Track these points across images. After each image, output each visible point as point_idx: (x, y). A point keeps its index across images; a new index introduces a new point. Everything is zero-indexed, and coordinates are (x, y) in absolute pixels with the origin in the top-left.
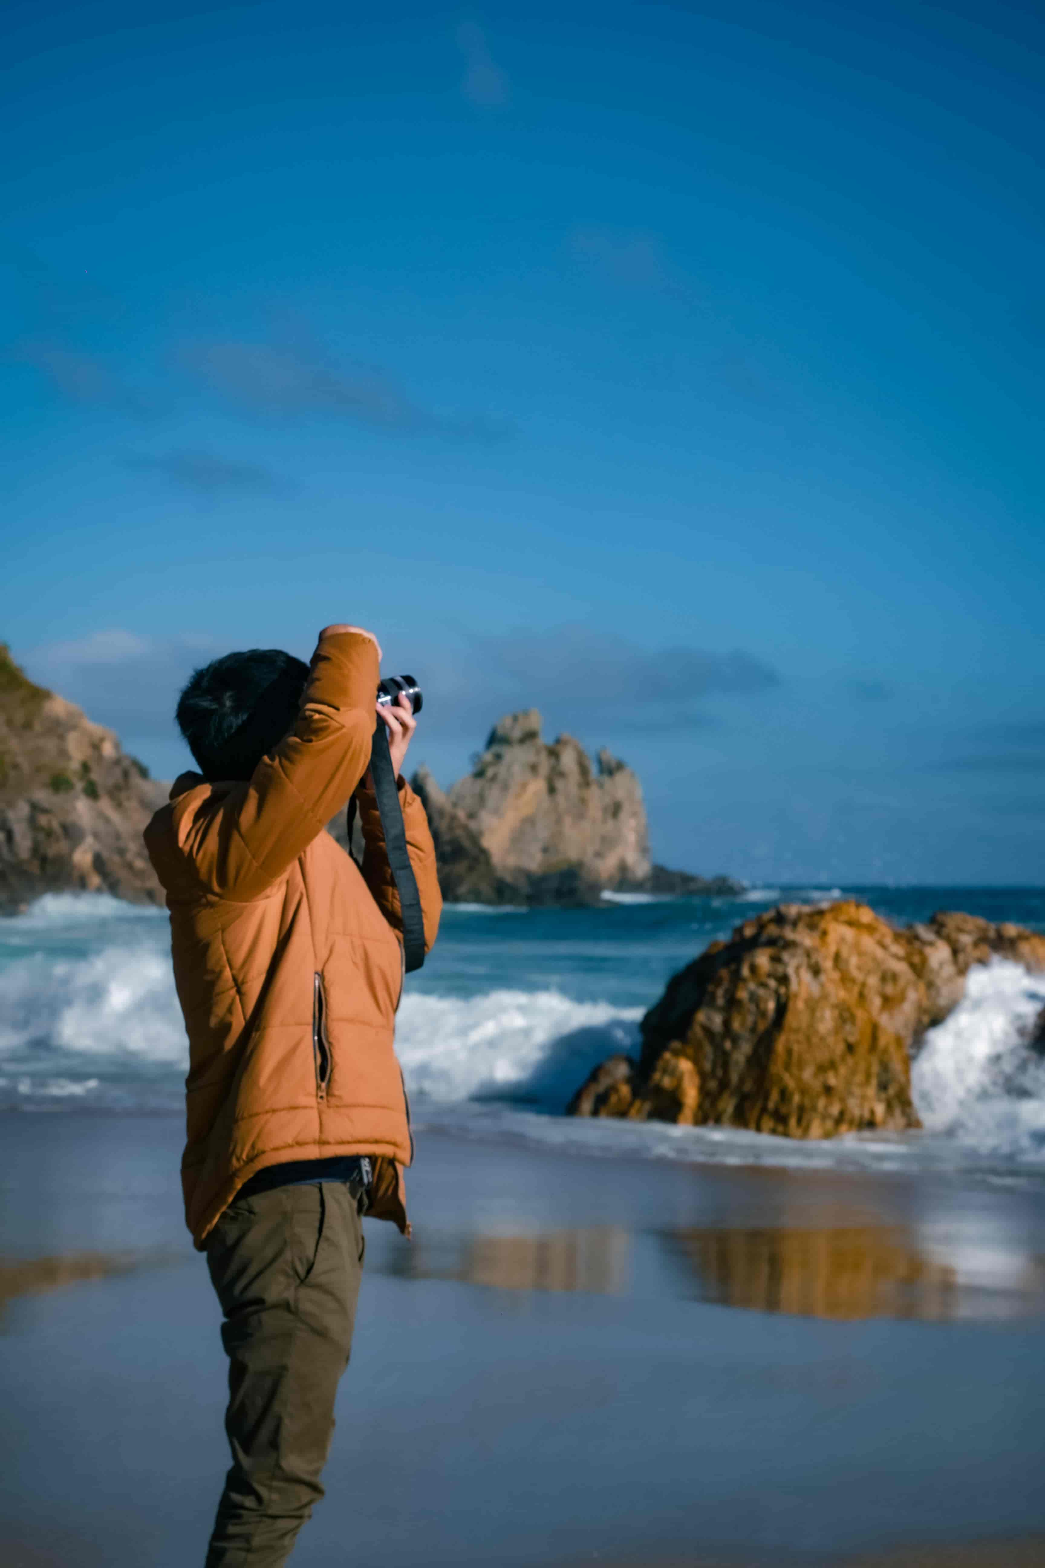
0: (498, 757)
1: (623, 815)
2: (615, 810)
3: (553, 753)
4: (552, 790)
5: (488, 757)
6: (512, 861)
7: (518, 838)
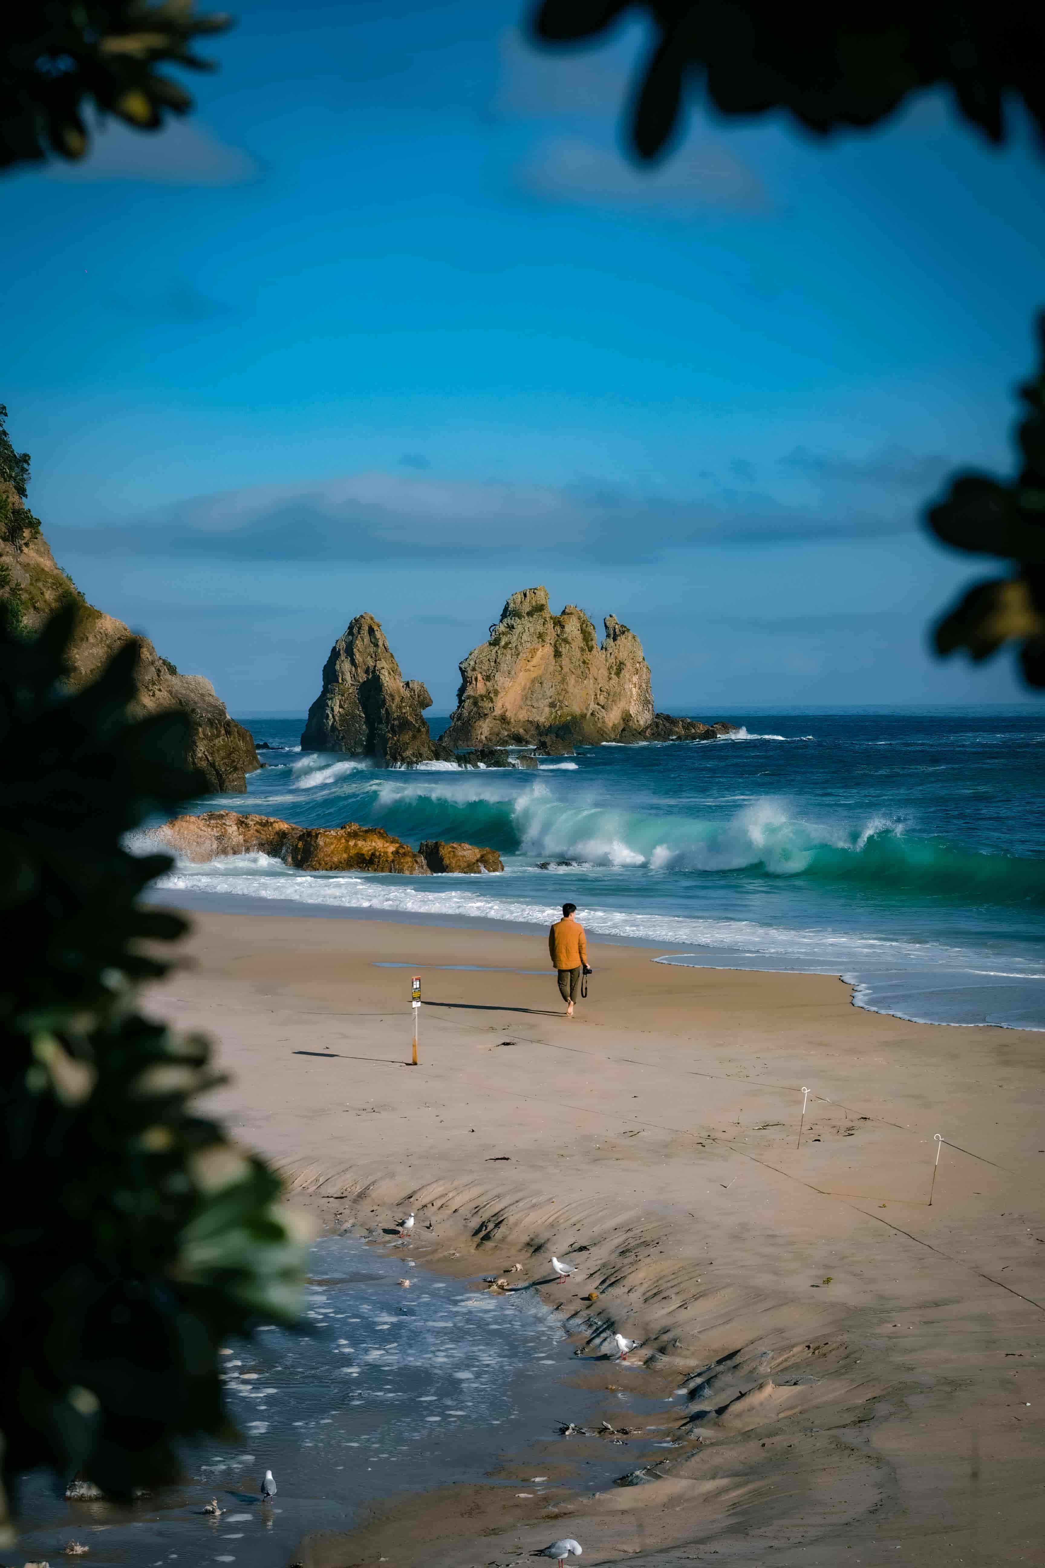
0: (511, 627)
1: (625, 673)
2: (619, 668)
3: (559, 623)
4: (557, 654)
5: (502, 628)
6: (523, 715)
7: (528, 695)
